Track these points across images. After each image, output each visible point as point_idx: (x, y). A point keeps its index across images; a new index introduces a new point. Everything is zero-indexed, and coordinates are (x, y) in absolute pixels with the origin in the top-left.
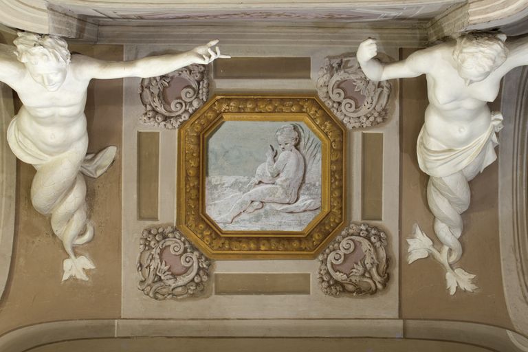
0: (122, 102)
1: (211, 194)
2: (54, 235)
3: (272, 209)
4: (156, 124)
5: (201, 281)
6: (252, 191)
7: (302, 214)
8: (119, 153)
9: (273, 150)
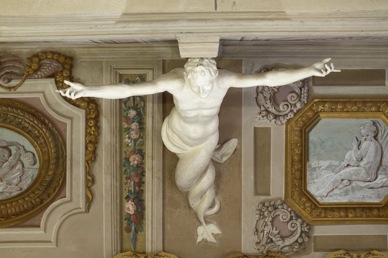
0: (242, 105)
1: (311, 175)
2: (190, 207)
3: (357, 186)
4: (268, 121)
5: (304, 242)
6: (342, 172)
7: (380, 189)
8: (240, 143)
9: (358, 140)
